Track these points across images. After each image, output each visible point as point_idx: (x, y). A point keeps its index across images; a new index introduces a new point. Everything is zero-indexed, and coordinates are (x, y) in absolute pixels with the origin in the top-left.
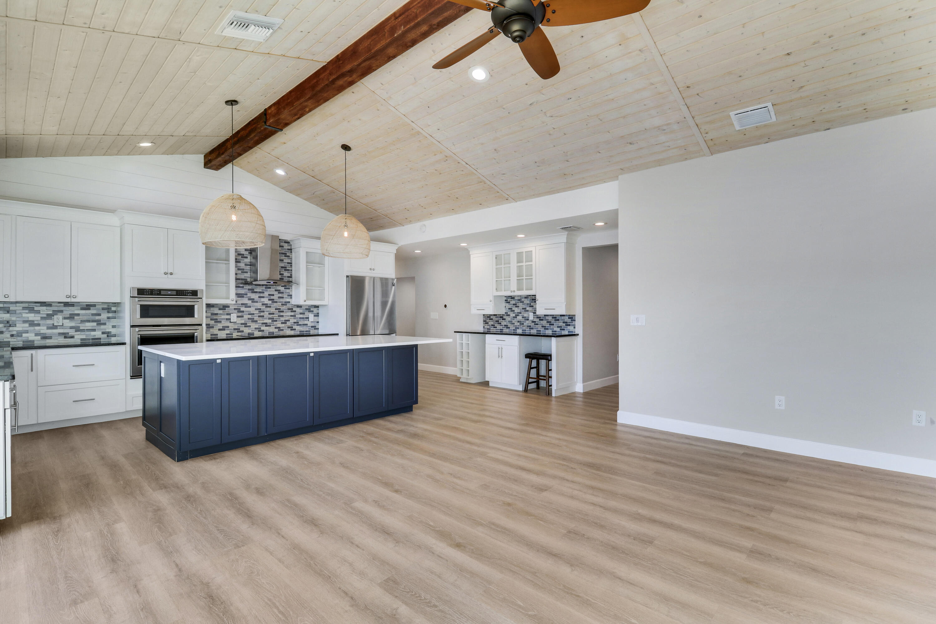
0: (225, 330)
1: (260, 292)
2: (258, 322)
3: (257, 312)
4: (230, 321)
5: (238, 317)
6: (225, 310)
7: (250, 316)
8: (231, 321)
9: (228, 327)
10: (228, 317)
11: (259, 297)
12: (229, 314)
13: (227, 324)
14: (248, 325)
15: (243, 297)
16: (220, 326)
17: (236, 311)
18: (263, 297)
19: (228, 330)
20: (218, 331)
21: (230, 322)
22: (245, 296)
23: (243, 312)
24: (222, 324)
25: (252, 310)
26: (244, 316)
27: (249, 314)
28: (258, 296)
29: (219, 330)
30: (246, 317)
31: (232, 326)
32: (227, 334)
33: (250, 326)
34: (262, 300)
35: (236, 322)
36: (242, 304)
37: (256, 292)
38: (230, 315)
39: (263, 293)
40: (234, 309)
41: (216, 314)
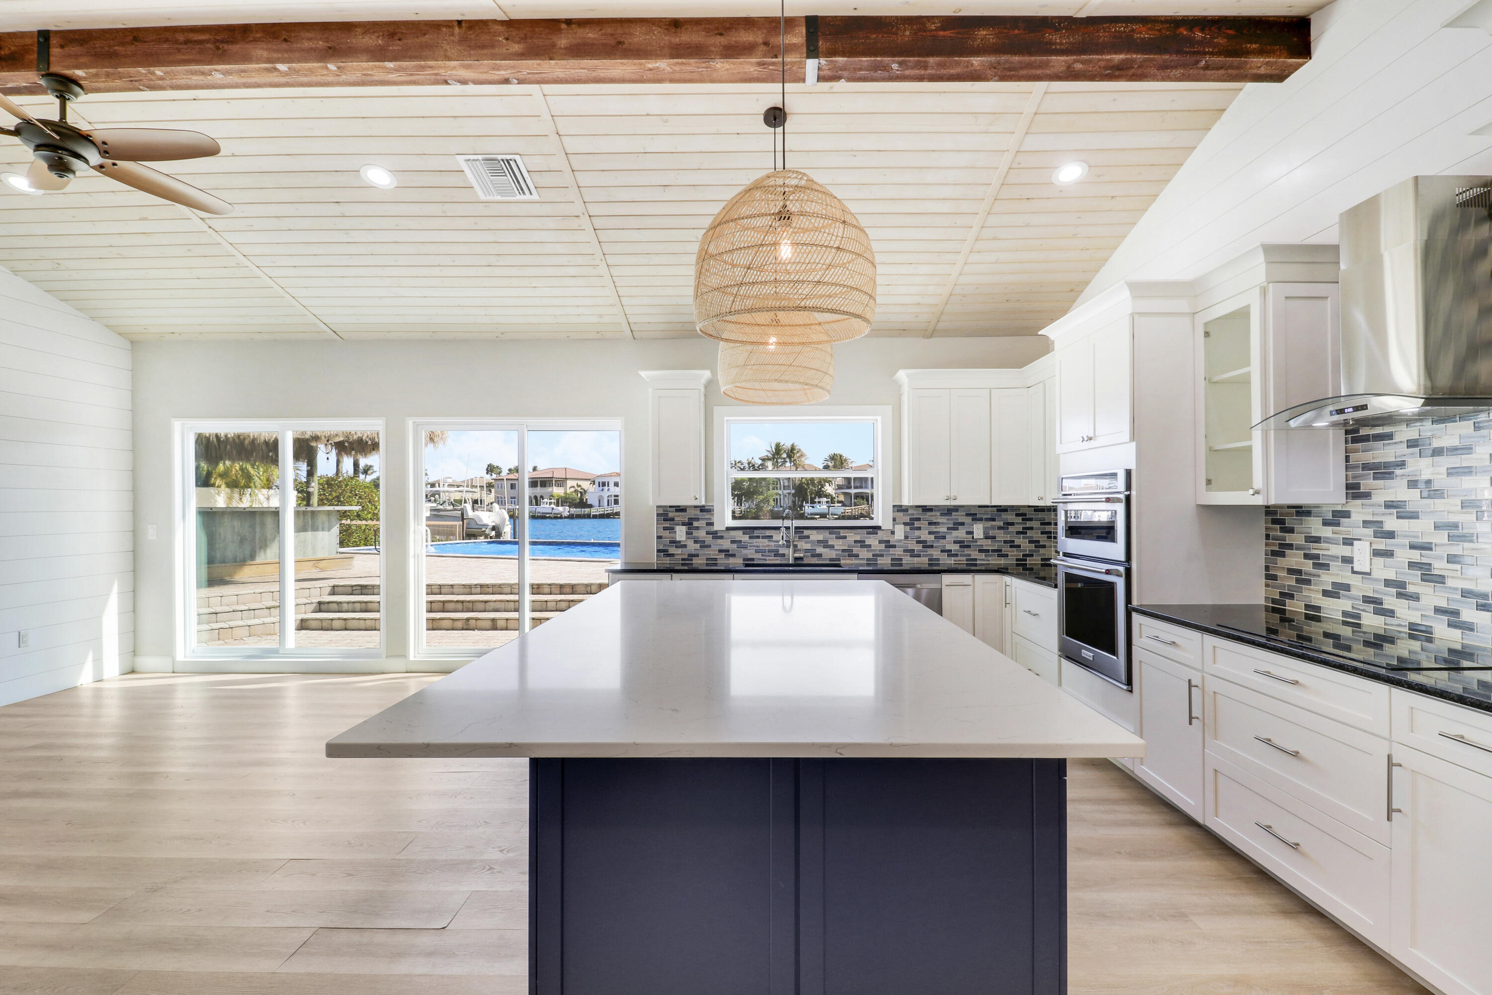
0: (1339, 598)
1: (1454, 450)
2: (1450, 583)
3: (1442, 537)
4: (1352, 568)
5: (1377, 553)
6: (1338, 525)
7: (1416, 556)
8: (1355, 570)
9: (1347, 587)
10: (1345, 551)
11: (1452, 472)
12: (1348, 542)
13: (1345, 576)
14: (1411, 589)
15: (1388, 476)
16: (1327, 579)
17: (1370, 531)
18: (1468, 471)
19: (1349, 598)
20: (1320, 596)
21: (1354, 572)
22: (1398, 472)
23: (1391, 535)
24: (1332, 574)
25: (1422, 529)
26: (1398, 552)
27: (1412, 547)
28: (1443, 470)
29: (1326, 593)
30: (1404, 555)
31: (1360, 588)
32: (1345, 613)
33: (1415, 597)
34: (1467, 482)
35: (1369, 574)
36: (1389, 505)
37: (1437, 452)
38: (1352, 544)
39: (1468, 449)
40: (1364, 522)
41: (1317, 540)
